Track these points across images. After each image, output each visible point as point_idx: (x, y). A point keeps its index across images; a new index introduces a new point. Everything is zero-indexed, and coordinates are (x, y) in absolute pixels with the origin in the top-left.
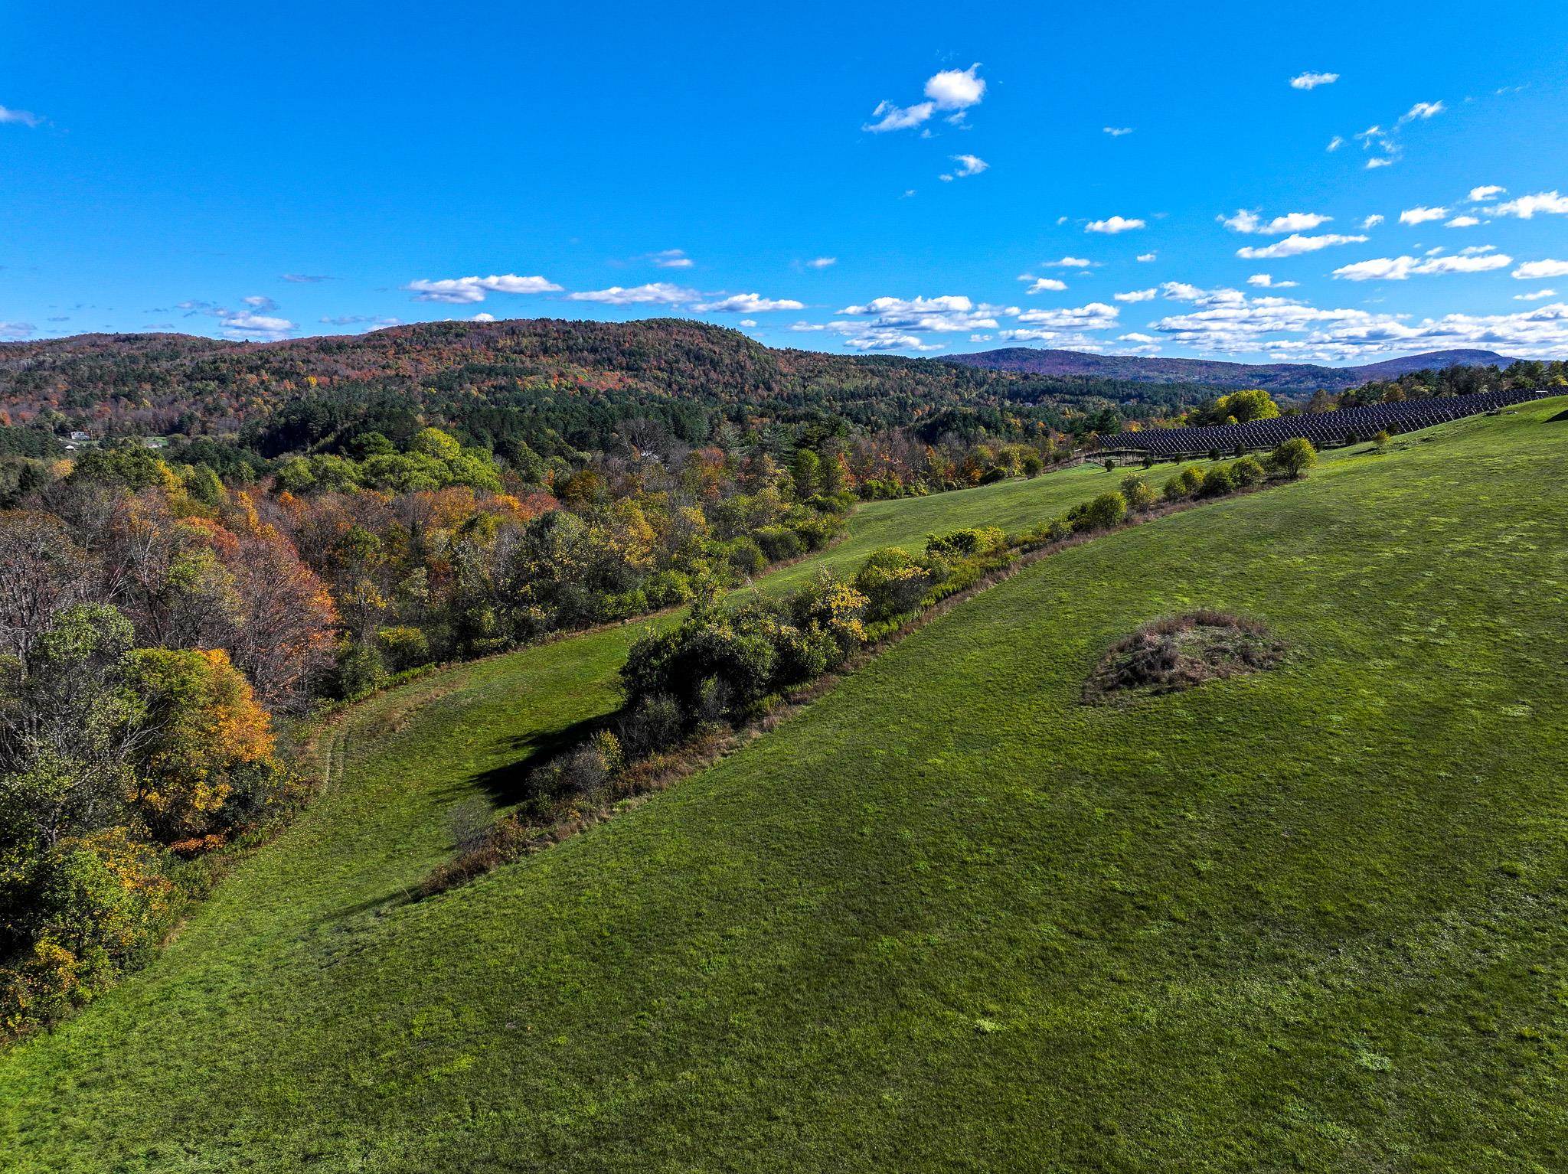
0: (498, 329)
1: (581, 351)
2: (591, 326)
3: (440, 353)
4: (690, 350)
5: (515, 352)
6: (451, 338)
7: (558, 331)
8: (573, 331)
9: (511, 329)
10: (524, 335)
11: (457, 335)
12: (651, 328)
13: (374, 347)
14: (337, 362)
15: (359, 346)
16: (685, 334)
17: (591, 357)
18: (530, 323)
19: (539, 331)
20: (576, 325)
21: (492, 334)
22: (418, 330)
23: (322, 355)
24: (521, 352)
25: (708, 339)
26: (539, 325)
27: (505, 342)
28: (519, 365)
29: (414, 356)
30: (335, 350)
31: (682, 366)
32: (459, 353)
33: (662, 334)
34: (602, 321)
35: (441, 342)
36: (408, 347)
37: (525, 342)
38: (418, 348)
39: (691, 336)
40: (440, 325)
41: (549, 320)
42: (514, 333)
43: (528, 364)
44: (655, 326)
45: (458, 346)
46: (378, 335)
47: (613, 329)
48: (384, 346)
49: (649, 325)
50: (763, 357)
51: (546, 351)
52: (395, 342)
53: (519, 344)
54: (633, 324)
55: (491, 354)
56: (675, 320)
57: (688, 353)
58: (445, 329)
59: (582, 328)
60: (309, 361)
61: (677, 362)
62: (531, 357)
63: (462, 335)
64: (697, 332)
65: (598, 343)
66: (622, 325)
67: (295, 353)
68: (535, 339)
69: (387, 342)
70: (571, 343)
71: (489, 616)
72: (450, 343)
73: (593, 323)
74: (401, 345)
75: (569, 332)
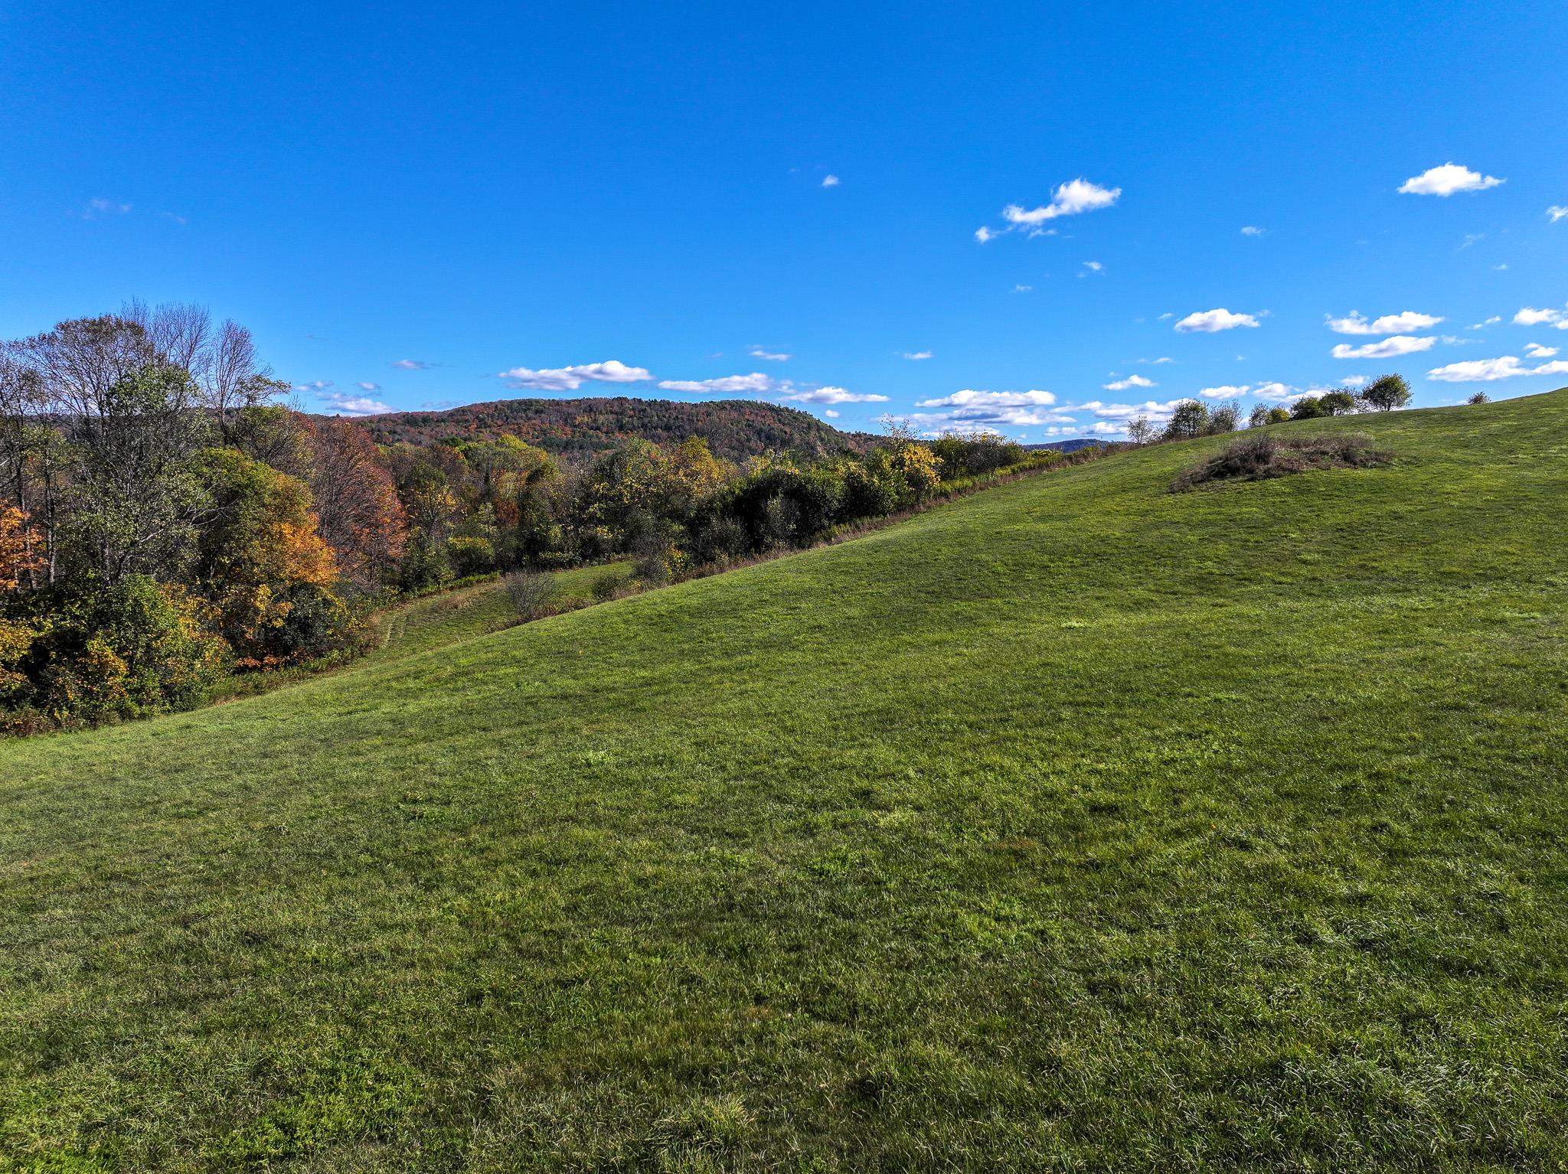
0: (576, 407)
1: (656, 428)
2: (666, 405)
3: (519, 428)
4: (761, 430)
5: (592, 428)
6: (530, 414)
7: (633, 410)
8: (648, 410)
9: (590, 407)
10: (601, 413)
11: (537, 412)
12: (724, 408)
13: (458, 422)
14: (421, 433)
15: (443, 421)
16: (757, 415)
17: (665, 434)
18: (607, 402)
19: (616, 409)
20: (652, 404)
21: (570, 410)
22: (500, 406)
23: (408, 427)
24: (598, 428)
25: (779, 421)
26: (616, 403)
27: (583, 419)
28: (595, 440)
29: (495, 430)
30: (420, 424)
31: (752, 444)
32: (538, 428)
33: (734, 414)
34: (677, 401)
35: (522, 418)
36: (489, 421)
37: (601, 419)
38: (499, 423)
39: (763, 417)
40: (521, 403)
41: (625, 399)
42: (591, 410)
43: (604, 438)
44: (728, 407)
45: (537, 422)
46: (462, 411)
47: (687, 408)
48: (467, 421)
49: (722, 406)
50: (833, 439)
51: (621, 428)
52: (477, 417)
53: (595, 421)
54: (707, 405)
55: (568, 429)
56: (748, 402)
57: (759, 432)
58: (526, 405)
59: (657, 407)
60: (395, 432)
61: (749, 440)
62: (607, 433)
63: (542, 412)
64: (769, 413)
65: (672, 421)
66: (696, 405)
67: (382, 425)
68: (611, 417)
69: (469, 417)
70: (646, 420)
71: (556, 530)
72: (529, 419)
73: (669, 403)
74: (483, 419)
75: (644, 411)
